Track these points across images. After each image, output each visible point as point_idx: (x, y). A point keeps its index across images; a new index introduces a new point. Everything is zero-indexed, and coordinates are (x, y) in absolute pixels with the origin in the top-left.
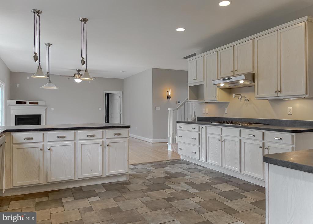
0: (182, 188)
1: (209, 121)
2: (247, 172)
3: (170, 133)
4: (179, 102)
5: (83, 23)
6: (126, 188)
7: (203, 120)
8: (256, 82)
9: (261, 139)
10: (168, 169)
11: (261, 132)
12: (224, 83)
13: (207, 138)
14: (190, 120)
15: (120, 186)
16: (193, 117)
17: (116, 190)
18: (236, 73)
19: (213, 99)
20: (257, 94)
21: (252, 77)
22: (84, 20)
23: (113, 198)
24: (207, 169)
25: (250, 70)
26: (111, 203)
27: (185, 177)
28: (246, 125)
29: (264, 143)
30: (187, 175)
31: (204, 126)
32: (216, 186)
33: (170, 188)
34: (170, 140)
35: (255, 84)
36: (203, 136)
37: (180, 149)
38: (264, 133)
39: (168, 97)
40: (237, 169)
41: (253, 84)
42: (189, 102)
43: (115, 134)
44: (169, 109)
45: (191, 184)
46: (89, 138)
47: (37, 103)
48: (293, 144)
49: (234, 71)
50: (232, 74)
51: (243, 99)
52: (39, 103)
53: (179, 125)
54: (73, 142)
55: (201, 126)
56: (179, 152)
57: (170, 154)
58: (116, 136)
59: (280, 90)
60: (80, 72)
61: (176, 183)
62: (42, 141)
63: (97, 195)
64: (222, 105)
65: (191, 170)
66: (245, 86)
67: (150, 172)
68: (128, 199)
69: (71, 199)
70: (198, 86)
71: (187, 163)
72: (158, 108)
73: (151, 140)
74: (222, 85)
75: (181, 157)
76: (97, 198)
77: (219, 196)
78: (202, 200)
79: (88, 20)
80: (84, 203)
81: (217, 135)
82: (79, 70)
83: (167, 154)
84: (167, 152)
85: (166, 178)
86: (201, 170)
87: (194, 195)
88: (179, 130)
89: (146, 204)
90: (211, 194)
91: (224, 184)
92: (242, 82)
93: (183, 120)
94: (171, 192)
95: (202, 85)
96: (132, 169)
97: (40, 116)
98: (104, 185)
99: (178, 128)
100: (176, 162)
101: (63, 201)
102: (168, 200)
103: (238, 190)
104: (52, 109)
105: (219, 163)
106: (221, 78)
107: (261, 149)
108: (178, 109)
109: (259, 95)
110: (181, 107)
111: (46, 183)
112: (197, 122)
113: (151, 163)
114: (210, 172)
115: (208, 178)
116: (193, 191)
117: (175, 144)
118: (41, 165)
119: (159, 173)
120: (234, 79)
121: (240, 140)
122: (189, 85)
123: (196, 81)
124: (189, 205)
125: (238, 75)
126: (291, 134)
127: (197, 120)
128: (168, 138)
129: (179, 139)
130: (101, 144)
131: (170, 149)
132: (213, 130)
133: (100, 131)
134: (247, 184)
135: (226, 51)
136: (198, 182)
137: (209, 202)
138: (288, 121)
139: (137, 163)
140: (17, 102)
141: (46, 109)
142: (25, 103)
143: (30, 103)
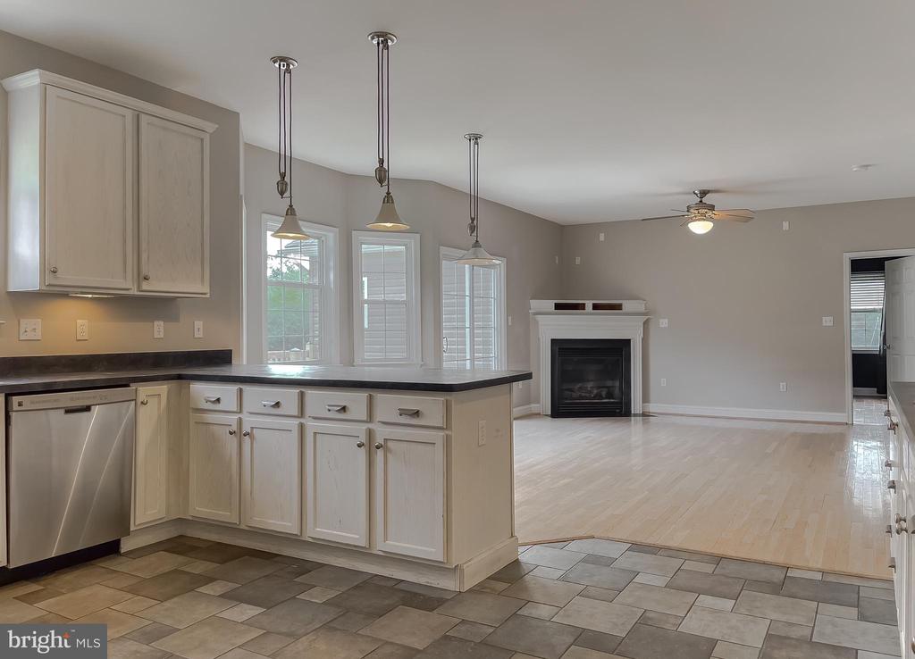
5: (381, 48)
22: (383, 39)
23: (267, 633)
46: (333, 414)
47: (618, 307)
52: (623, 307)
58: (406, 419)
62: (236, 409)
63: (277, 603)
76: (248, 614)
82: (704, 193)
97: (628, 342)
104: (664, 323)
140: (558, 307)
141: (644, 323)
142: (582, 307)
143: (596, 307)
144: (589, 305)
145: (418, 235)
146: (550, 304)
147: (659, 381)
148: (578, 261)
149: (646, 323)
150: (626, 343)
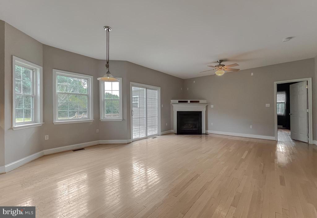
47: (198, 102)
52: (200, 102)
82: (221, 61)
104: (212, 106)
140: (179, 102)
141: (206, 107)
142: (187, 102)
143: (191, 102)
144: (189, 101)
145: (122, 78)
146: (177, 101)
147: (210, 124)
148: (188, 89)
149: (207, 107)
150: (200, 112)
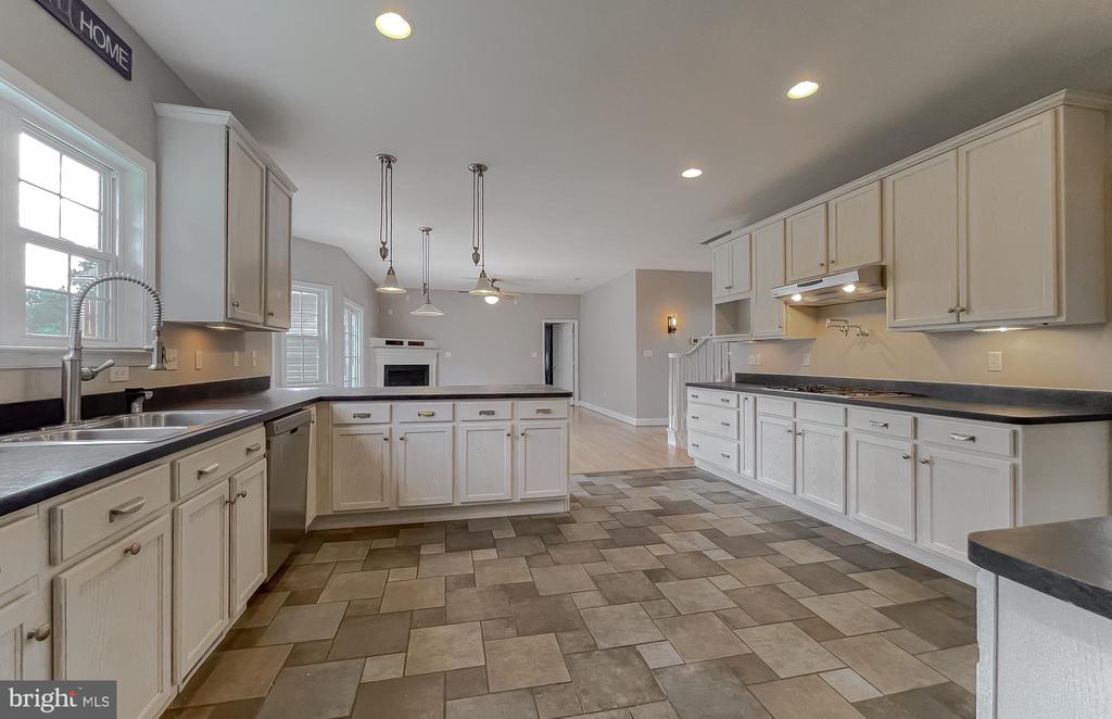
0: (689, 544)
1: (763, 384)
2: (863, 516)
3: (672, 407)
4: (696, 341)
5: (477, 175)
6: (559, 532)
7: (748, 381)
8: (889, 290)
9: (909, 434)
10: (661, 491)
11: (906, 418)
12: (801, 293)
13: (759, 424)
14: (718, 380)
15: (548, 525)
16: (726, 373)
17: (537, 535)
18: (833, 268)
19: (773, 333)
20: (895, 319)
21: (879, 276)
22: (480, 169)
23: (526, 558)
24: (756, 497)
25: (874, 259)
26: (518, 572)
27: (703, 515)
28: (860, 396)
29: (915, 447)
30: (706, 511)
31: (751, 396)
32: (778, 546)
33: (662, 542)
34: (672, 421)
35: (889, 292)
36: (749, 420)
37: (694, 445)
38: (915, 419)
39: (671, 330)
40: (838, 507)
41: (880, 293)
42: (715, 339)
43: (539, 411)
44: (671, 356)
45: (714, 535)
46: (484, 417)
47: (422, 344)
48: (1015, 453)
49: (827, 263)
50: (823, 271)
51: (853, 332)
52: (425, 344)
53: (691, 391)
54: (451, 425)
55: (743, 395)
56: (691, 452)
57: (672, 453)
58: (541, 415)
59: (965, 306)
60: (496, 284)
61: (678, 530)
62: (388, 421)
63: (493, 545)
64: (795, 346)
65: (717, 498)
66: (859, 301)
67: (622, 495)
68: (559, 564)
69: (439, 549)
70: (736, 303)
71: (710, 479)
72: (648, 353)
73: (634, 421)
74: (797, 298)
75: (696, 463)
76: (492, 554)
77: (788, 578)
78: (740, 585)
79: (486, 169)
80: (461, 564)
81: (785, 418)
83: (666, 453)
84: (665, 449)
85: (656, 513)
86: (741, 499)
87: (717, 569)
88: (693, 402)
89: (596, 582)
90: (764, 569)
91: (802, 543)
92: (850, 289)
93: (703, 381)
94: (663, 553)
95: (746, 301)
96: (583, 485)
97: (427, 367)
98: (515, 522)
99: (690, 398)
100: (685, 473)
101: (422, 552)
102: (654, 575)
103: (841, 565)
104: (448, 355)
105: (787, 486)
106: (793, 283)
107: (909, 463)
108: (692, 354)
109: (901, 321)
110: (698, 349)
111: (396, 509)
112: (733, 386)
113: (625, 473)
114: (764, 506)
115: (758, 520)
116: (718, 555)
117: (682, 431)
118: (387, 473)
119: (641, 501)
120: (827, 283)
121: (846, 434)
122: (714, 303)
123: (732, 291)
124: (705, 596)
125: (837, 273)
126: (1008, 428)
127: (734, 380)
128: (667, 416)
129: (690, 423)
130: (509, 430)
131: (672, 442)
132: (774, 406)
133: (508, 403)
134: (864, 545)
135: (807, 218)
136: (730, 531)
137: (759, 592)
138: (984, 388)
139: (596, 470)
140: (388, 343)
141: (437, 355)
142: (401, 343)
143: (410, 343)
144: (406, 343)
145: (331, 287)
146: (383, 341)
148: (391, 312)
